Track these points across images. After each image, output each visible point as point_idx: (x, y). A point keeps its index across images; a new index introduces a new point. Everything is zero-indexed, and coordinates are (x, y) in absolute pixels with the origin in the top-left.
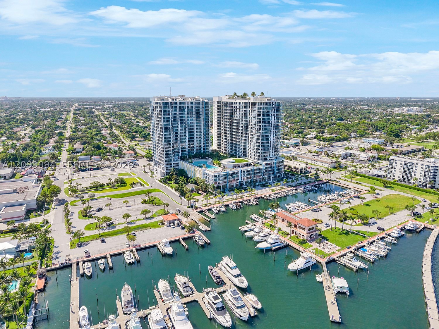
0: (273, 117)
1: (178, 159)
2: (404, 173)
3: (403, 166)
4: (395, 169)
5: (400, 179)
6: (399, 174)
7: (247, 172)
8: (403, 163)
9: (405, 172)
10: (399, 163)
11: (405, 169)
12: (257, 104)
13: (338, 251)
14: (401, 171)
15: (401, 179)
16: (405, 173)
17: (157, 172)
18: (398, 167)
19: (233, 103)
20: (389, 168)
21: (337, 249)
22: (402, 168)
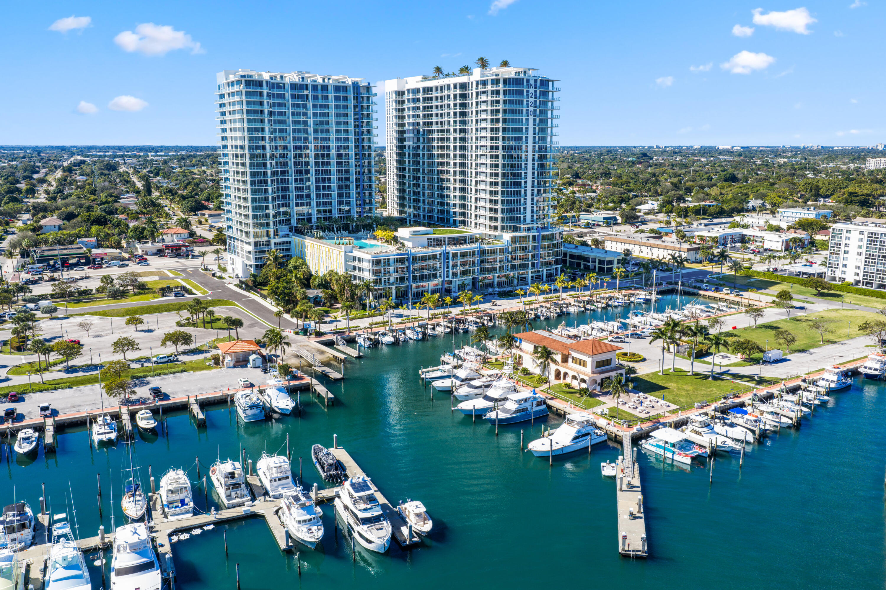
0: (531, 118)
1: (287, 232)
2: (869, 262)
3: (864, 244)
4: (846, 255)
5: (857, 278)
6: (858, 268)
7: (463, 256)
8: (865, 237)
9: (871, 260)
10: (855, 235)
11: (871, 253)
12: (489, 82)
13: (673, 412)
14: (859, 257)
15: (860, 278)
16: (872, 262)
17: (234, 267)
18: (853, 249)
19: (434, 89)
20: (831, 253)
21: (669, 409)
22: (863, 251)
